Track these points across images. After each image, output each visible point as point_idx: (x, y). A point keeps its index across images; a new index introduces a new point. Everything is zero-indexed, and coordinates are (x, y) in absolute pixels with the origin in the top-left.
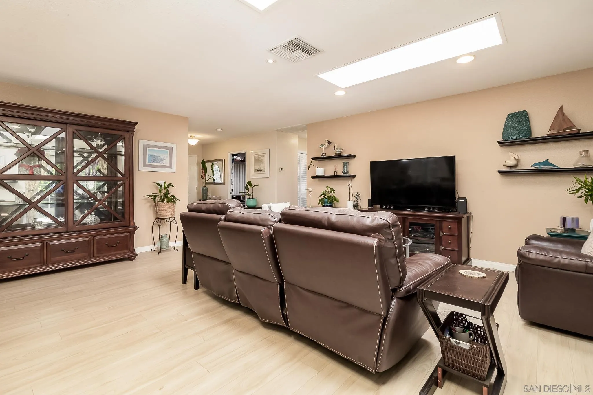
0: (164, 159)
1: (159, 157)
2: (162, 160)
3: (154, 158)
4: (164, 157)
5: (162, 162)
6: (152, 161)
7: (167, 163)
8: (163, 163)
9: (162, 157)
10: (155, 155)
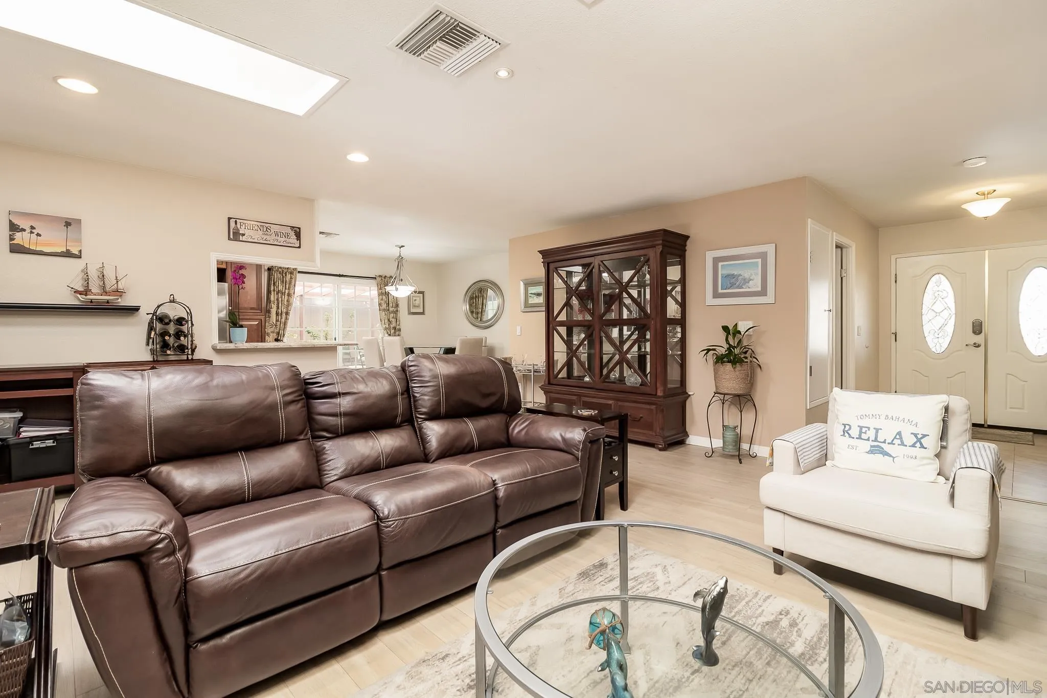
0: (751, 278)
1: (740, 277)
2: (746, 281)
3: (732, 280)
4: (751, 274)
5: (747, 284)
6: (729, 285)
7: (756, 285)
8: (749, 288)
9: (746, 274)
10: (733, 275)
